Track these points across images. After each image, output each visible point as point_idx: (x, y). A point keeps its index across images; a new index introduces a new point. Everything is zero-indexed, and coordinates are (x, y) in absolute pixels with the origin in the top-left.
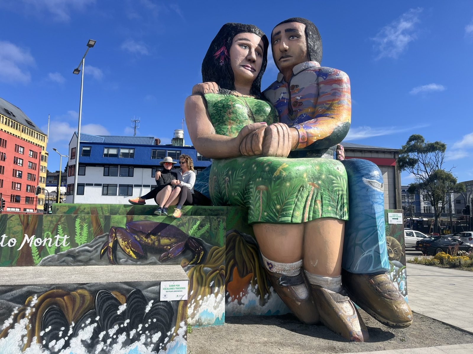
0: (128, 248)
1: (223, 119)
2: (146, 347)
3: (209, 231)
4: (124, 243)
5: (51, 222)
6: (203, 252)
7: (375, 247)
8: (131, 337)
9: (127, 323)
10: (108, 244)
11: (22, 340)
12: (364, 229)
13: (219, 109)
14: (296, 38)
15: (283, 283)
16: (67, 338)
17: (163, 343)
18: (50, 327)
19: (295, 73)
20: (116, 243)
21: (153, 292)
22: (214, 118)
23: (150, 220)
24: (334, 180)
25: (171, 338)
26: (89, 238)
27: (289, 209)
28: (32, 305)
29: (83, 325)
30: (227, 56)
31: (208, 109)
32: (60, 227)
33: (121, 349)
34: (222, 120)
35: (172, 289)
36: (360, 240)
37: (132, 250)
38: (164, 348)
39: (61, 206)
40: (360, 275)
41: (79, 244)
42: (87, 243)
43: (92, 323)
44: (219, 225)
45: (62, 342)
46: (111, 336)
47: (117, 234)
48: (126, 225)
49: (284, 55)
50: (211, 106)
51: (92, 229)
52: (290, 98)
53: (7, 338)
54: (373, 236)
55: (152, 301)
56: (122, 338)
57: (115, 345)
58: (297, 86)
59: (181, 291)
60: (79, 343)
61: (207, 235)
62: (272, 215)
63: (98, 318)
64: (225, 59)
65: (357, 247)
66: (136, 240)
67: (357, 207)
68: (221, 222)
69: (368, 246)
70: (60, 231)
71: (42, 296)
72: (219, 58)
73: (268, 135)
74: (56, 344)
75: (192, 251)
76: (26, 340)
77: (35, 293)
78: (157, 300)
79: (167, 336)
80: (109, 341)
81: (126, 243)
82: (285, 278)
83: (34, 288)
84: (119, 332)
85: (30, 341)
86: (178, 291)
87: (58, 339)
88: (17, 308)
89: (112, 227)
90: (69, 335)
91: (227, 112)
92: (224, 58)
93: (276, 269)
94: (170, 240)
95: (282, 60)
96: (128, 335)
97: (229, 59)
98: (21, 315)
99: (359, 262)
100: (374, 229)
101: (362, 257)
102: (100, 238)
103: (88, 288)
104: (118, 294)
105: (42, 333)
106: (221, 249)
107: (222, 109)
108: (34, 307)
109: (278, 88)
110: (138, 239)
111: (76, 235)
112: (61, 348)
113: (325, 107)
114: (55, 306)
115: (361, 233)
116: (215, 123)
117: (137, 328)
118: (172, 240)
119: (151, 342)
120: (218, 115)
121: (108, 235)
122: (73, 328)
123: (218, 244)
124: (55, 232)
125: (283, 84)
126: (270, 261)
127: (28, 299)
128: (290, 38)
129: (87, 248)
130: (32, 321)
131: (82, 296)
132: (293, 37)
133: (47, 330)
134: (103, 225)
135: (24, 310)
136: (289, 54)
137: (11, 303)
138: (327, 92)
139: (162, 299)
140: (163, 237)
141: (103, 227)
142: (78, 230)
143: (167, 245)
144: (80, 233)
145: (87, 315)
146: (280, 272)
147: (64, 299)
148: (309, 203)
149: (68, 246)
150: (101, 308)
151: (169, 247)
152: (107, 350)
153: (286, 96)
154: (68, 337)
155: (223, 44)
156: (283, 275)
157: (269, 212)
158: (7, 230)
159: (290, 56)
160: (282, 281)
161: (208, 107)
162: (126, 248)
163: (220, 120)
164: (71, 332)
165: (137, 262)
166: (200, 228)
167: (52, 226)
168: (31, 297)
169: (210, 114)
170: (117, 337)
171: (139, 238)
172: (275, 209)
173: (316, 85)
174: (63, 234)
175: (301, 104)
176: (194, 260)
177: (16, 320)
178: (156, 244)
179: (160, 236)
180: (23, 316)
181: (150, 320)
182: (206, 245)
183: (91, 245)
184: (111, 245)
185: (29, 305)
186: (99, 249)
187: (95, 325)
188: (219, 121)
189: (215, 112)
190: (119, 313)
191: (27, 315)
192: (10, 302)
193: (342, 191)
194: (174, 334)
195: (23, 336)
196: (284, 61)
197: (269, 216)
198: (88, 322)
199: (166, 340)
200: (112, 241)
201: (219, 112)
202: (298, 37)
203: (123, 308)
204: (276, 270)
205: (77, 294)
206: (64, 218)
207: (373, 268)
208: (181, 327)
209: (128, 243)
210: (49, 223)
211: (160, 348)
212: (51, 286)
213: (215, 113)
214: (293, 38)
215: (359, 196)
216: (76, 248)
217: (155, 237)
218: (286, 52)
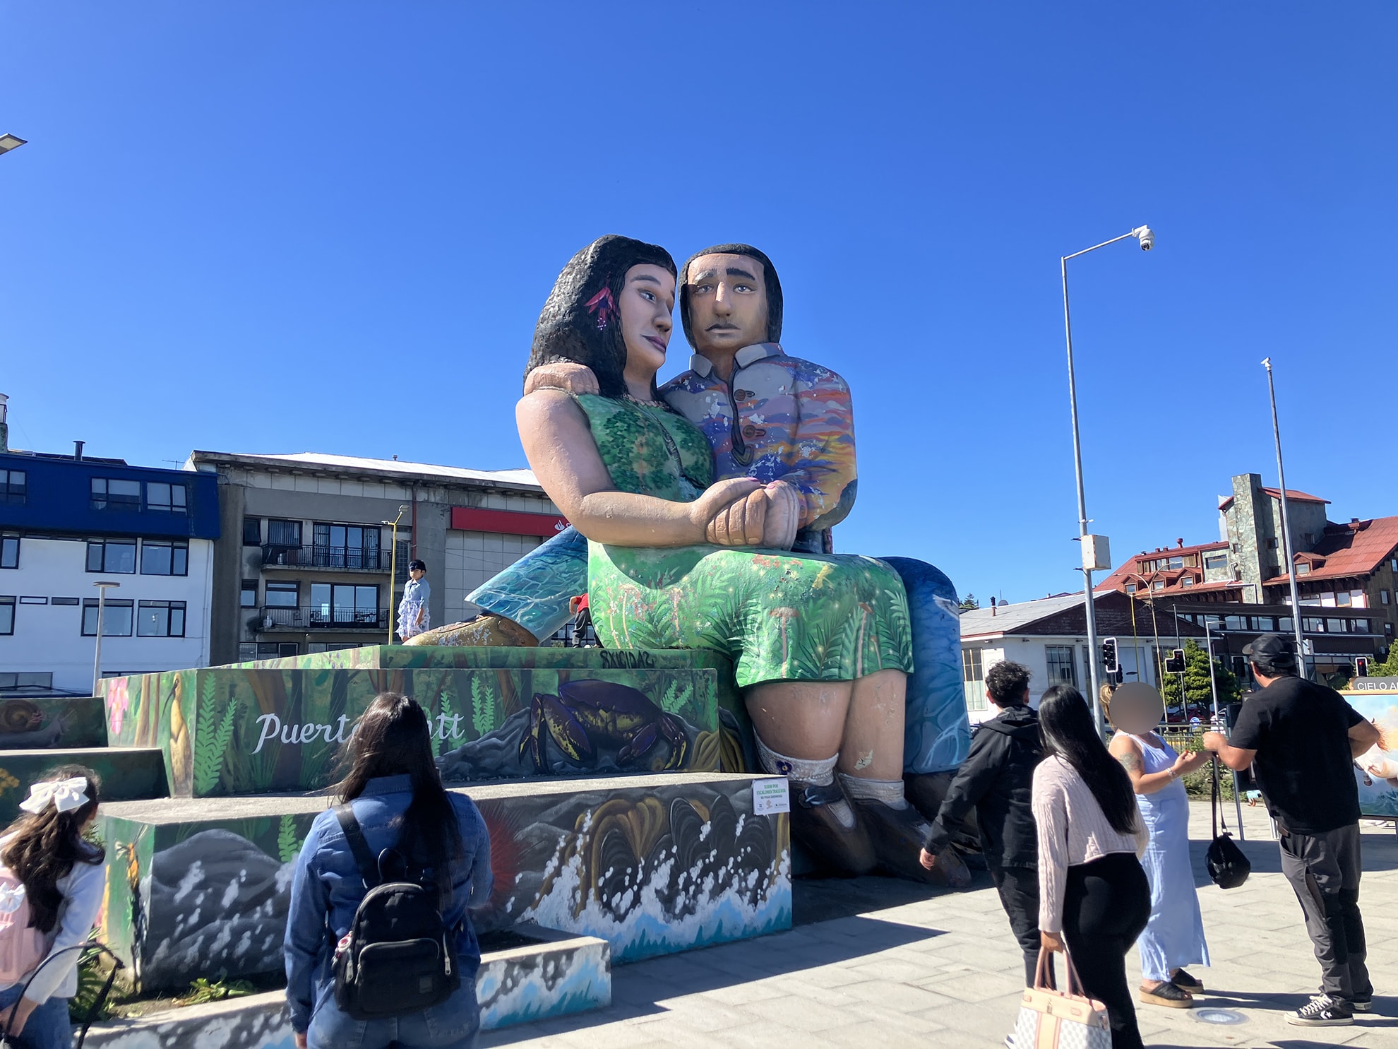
0: (564, 739)
1: (628, 455)
2: (741, 896)
3: (692, 700)
4: (557, 728)
5: (428, 685)
6: (685, 744)
7: (958, 722)
8: (720, 881)
9: (714, 857)
10: (531, 732)
11: (573, 896)
12: (940, 689)
13: (619, 433)
14: (748, 290)
15: (813, 800)
16: (635, 888)
17: (762, 889)
18: (611, 869)
19: (742, 365)
20: (544, 727)
21: (743, 799)
22: (608, 452)
23: (598, 678)
24: (892, 599)
25: (771, 877)
26: (498, 718)
27: (834, 653)
28: (585, 830)
29: (656, 863)
30: (612, 310)
31: (593, 431)
32: (445, 696)
33: (708, 903)
34: (626, 459)
35: (768, 792)
36: (933, 711)
37: (571, 743)
38: (764, 898)
39: (397, 651)
40: (931, 775)
41: (481, 734)
42: (494, 729)
43: (667, 858)
44: (707, 687)
45: (629, 895)
46: (694, 880)
47: (545, 710)
48: (559, 690)
49: (721, 323)
50: (600, 425)
51: (501, 699)
52: (736, 418)
53: (551, 895)
54: (954, 702)
55: (743, 816)
56: (709, 883)
57: (700, 896)
58: (750, 394)
59: (781, 796)
60: (653, 895)
61: (690, 708)
62: (810, 665)
63: (674, 850)
64: (608, 317)
65: (928, 724)
66: (578, 721)
67: (924, 648)
68: (710, 682)
69: (948, 720)
70: (446, 705)
71: (598, 812)
72: (596, 313)
73: (772, 507)
74: (621, 899)
75: (668, 741)
76: (578, 895)
77: (589, 806)
78: (750, 812)
79: (766, 876)
80: (692, 889)
81: (561, 727)
82: (814, 789)
83: (587, 799)
84: (703, 874)
85: (585, 897)
86: (777, 796)
87: (623, 890)
88: (563, 837)
89: (536, 695)
90: (638, 881)
91: (636, 442)
92: (607, 314)
93: (797, 773)
94: (632, 720)
95: (717, 331)
96: (716, 877)
97: (618, 319)
98: (570, 850)
99: (932, 751)
100: (956, 689)
101: (939, 741)
102: (516, 718)
103: (658, 795)
104: (699, 804)
105: (601, 882)
106: (712, 736)
107: (626, 435)
108: (588, 833)
109: (703, 390)
110: (581, 720)
111: (475, 713)
112: (628, 906)
113: (815, 446)
114: (617, 830)
115: (933, 699)
116: (610, 465)
117: (727, 865)
118: (635, 720)
119: (747, 889)
120: (618, 447)
121: (529, 712)
122: (643, 868)
123: (707, 728)
124: (436, 707)
125: (716, 384)
126: (785, 759)
127: (578, 820)
128: (737, 289)
129: (494, 740)
130: (586, 860)
131: (652, 810)
132: (742, 287)
133: (608, 875)
134: (519, 690)
135: (575, 839)
136: (733, 323)
137: (555, 829)
138: (817, 416)
139: (757, 813)
140: (620, 713)
141: (519, 694)
142: (477, 704)
143: (628, 731)
144: (482, 709)
145: (660, 844)
146: (805, 779)
147: (627, 816)
148: (861, 642)
149: (463, 737)
150: (678, 832)
151: (631, 735)
152: (691, 905)
153: (728, 412)
154: (637, 885)
155: (605, 283)
156: (811, 784)
157: (804, 659)
158: (348, 705)
159: (736, 328)
160: (810, 796)
161: (592, 427)
162: (561, 739)
163: (621, 458)
164: (640, 876)
165: (580, 767)
166: (679, 694)
167: (430, 694)
168: (582, 815)
169: (599, 443)
170: (702, 882)
171: (582, 718)
172: (815, 652)
173: (792, 397)
174: (451, 712)
175: (762, 433)
176: (672, 760)
177: (563, 861)
178: (610, 728)
179: (615, 711)
180: (573, 853)
181: (743, 850)
182: (689, 729)
183: (503, 733)
184: (535, 732)
185: (580, 829)
186: (516, 742)
187: (672, 861)
188: (619, 461)
189: (611, 439)
190: (702, 838)
191: (579, 849)
192: (550, 826)
193: (904, 619)
194: (775, 873)
195: (574, 890)
196: (722, 335)
197: (805, 667)
198: (662, 856)
199: (766, 882)
200: (536, 726)
201: (620, 441)
202: (752, 290)
203: (706, 829)
204: (797, 776)
205: (645, 807)
206: (450, 677)
207: (958, 759)
208: (784, 860)
209: (564, 729)
210: (424, 688)
211: (759, 897)
212: (608, 795)
213: (609, 442)
214: (743, 290)
215: (928, 628)
216: (477, 741)
217: (607, 715)
218: (727, 318)
